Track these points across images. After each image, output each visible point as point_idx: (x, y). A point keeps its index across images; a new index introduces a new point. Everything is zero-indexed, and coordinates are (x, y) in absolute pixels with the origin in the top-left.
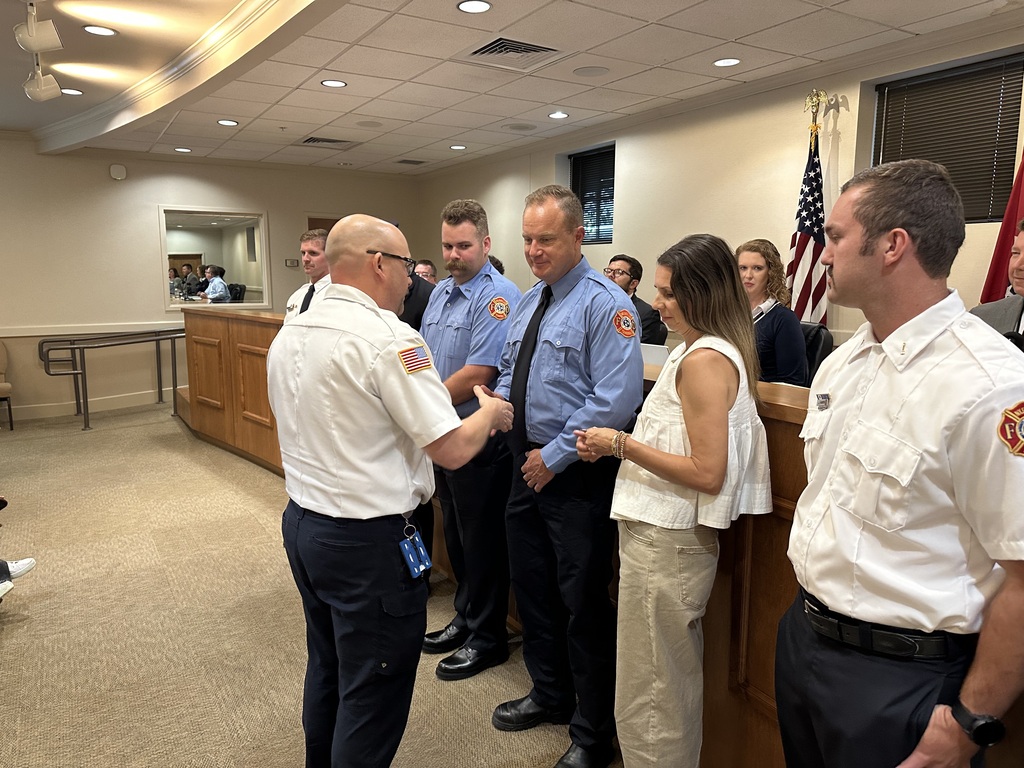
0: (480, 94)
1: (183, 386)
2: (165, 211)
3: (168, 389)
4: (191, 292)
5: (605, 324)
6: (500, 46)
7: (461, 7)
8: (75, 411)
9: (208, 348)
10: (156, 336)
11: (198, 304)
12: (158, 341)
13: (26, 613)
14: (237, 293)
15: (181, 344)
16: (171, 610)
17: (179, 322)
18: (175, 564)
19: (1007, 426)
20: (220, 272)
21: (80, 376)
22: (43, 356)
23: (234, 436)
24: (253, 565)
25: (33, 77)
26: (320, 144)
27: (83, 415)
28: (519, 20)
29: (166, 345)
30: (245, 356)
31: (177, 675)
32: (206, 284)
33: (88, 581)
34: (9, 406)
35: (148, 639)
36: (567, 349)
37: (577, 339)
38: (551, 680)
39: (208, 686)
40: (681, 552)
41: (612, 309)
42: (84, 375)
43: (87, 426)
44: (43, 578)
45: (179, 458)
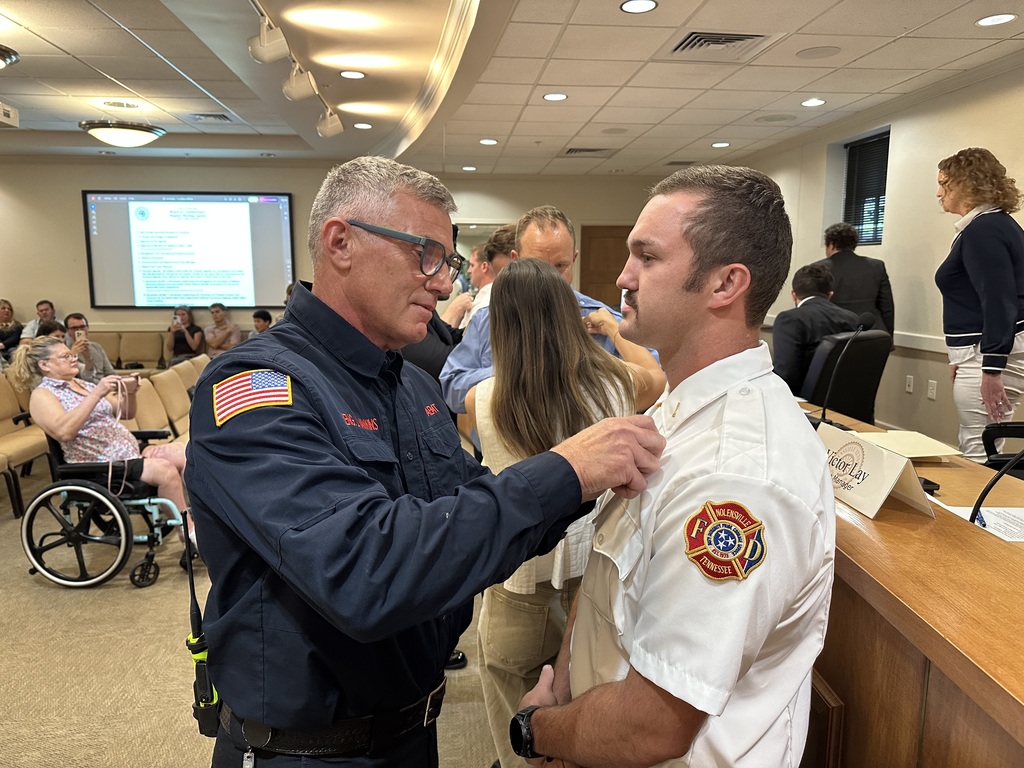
0: (707, 90)
6: (696, 39)
7: (624, 8)
19: (699, 522)
26: (582, 154)
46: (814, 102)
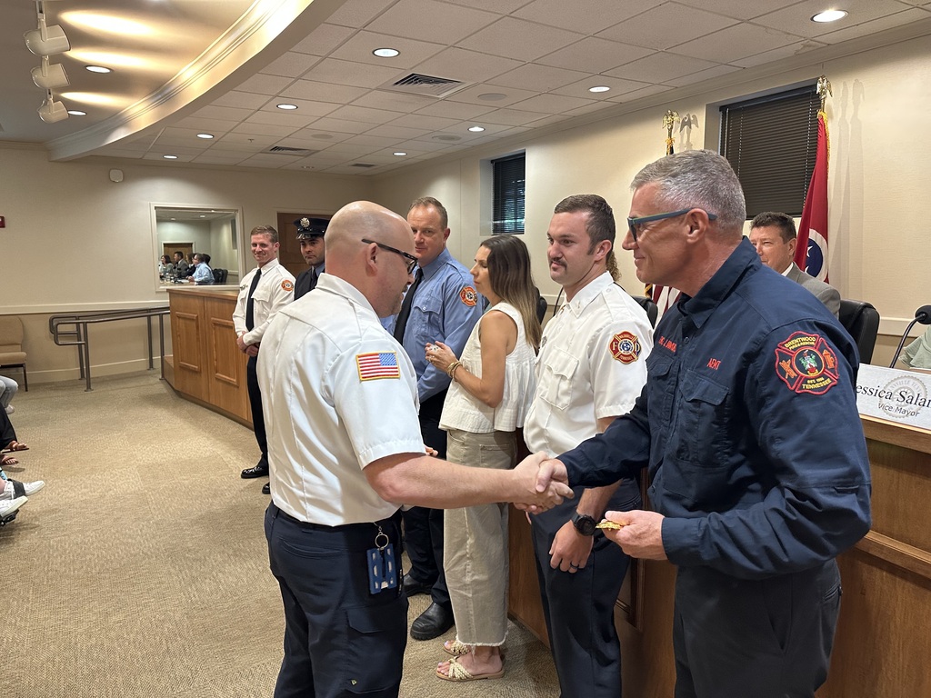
0: (408, 114)
1: (169, 355)
2: (156, 208)
3: (157, 358)
4: (181, 277)
5: (455, 296)
6: (413, 79)
7: (376, 53)
8: (79, 376)
9: (188, 322)
10: (147, 313)
11: (185, 286)
12: (149, 317)
13: (37, 523)
14: (220, 277)
15: (167, 319)
16: (148, 521)
17: (165, 301)
18: (154, 490)
19: (614, 344)
20: (206, 259)
21: (83, 346)
22: (53, 329)
23: (209, 394)
24: (215, 490)
25: (46, 104)
26: (284, 151)
27: (86, 379)
28: (424, 61)
29: (155, 320)
30: (217, 328)
31: (150, 563)
32: (194, 269)
33: (85, 502)
34: (25, 371)
35: (130, 541)
36: (430, 313)
37: (437, 306)
38: (425, 560)
39: (172, 570)
40: (483, 448)
41: (460, 286)
42: (86, 345)
43: (89, 387)
44: (51, 499)
45: (164, 412)
46: (476, 129)
